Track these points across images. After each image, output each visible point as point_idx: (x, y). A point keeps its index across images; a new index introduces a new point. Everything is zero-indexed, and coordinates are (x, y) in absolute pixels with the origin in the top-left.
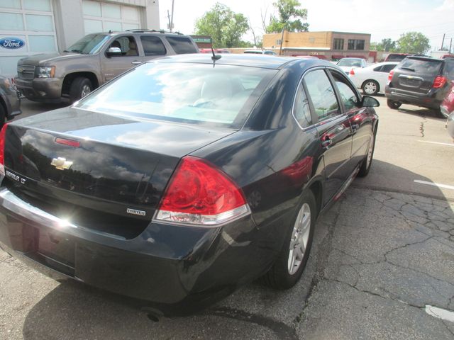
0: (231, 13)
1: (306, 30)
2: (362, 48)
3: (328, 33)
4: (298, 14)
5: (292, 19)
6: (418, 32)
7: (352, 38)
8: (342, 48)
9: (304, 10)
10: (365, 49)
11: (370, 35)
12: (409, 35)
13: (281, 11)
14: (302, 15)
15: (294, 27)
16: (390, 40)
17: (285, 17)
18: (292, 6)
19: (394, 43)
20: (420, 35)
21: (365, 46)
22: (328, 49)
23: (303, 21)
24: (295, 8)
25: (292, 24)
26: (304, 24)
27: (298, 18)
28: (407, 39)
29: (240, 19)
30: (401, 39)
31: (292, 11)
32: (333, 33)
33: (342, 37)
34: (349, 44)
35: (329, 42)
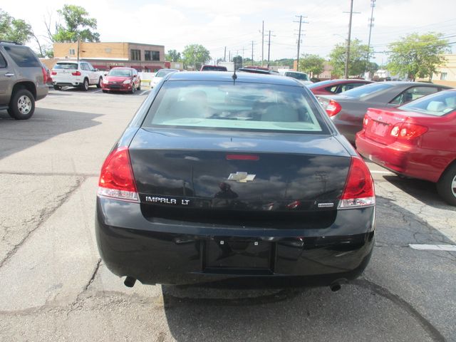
0: (9, 18)
1: (97, 40)
2: (158, 59)
3: (124, 43)
4: (85, 23)
5: (80, 28)
6: (199, 45)
7: (148, 49)
8: (140, 59)
9: (93, 20)
10: (161, 60)
11: (163, 47)
12: (192, 46)
13: (68, 19)
14: (91, 25)
15: (84, 37)
16: (175, 51)
17: (72, 25)
18: (79, 15)
19: (179, 54)
20: (201, 47)
21: (160, 57)
22: (127, 59)
23: (93, 31)
24: (83, 16)
25: (81, 33)
26: (95, 34)
27: (87, 27)
28: (191, 51)
29: (21, 25)
30: (186, 51)
31: (80, 20)
32: (130, 44)
33: (139, 48)
34: (146, 55)
35: (127, 53)
